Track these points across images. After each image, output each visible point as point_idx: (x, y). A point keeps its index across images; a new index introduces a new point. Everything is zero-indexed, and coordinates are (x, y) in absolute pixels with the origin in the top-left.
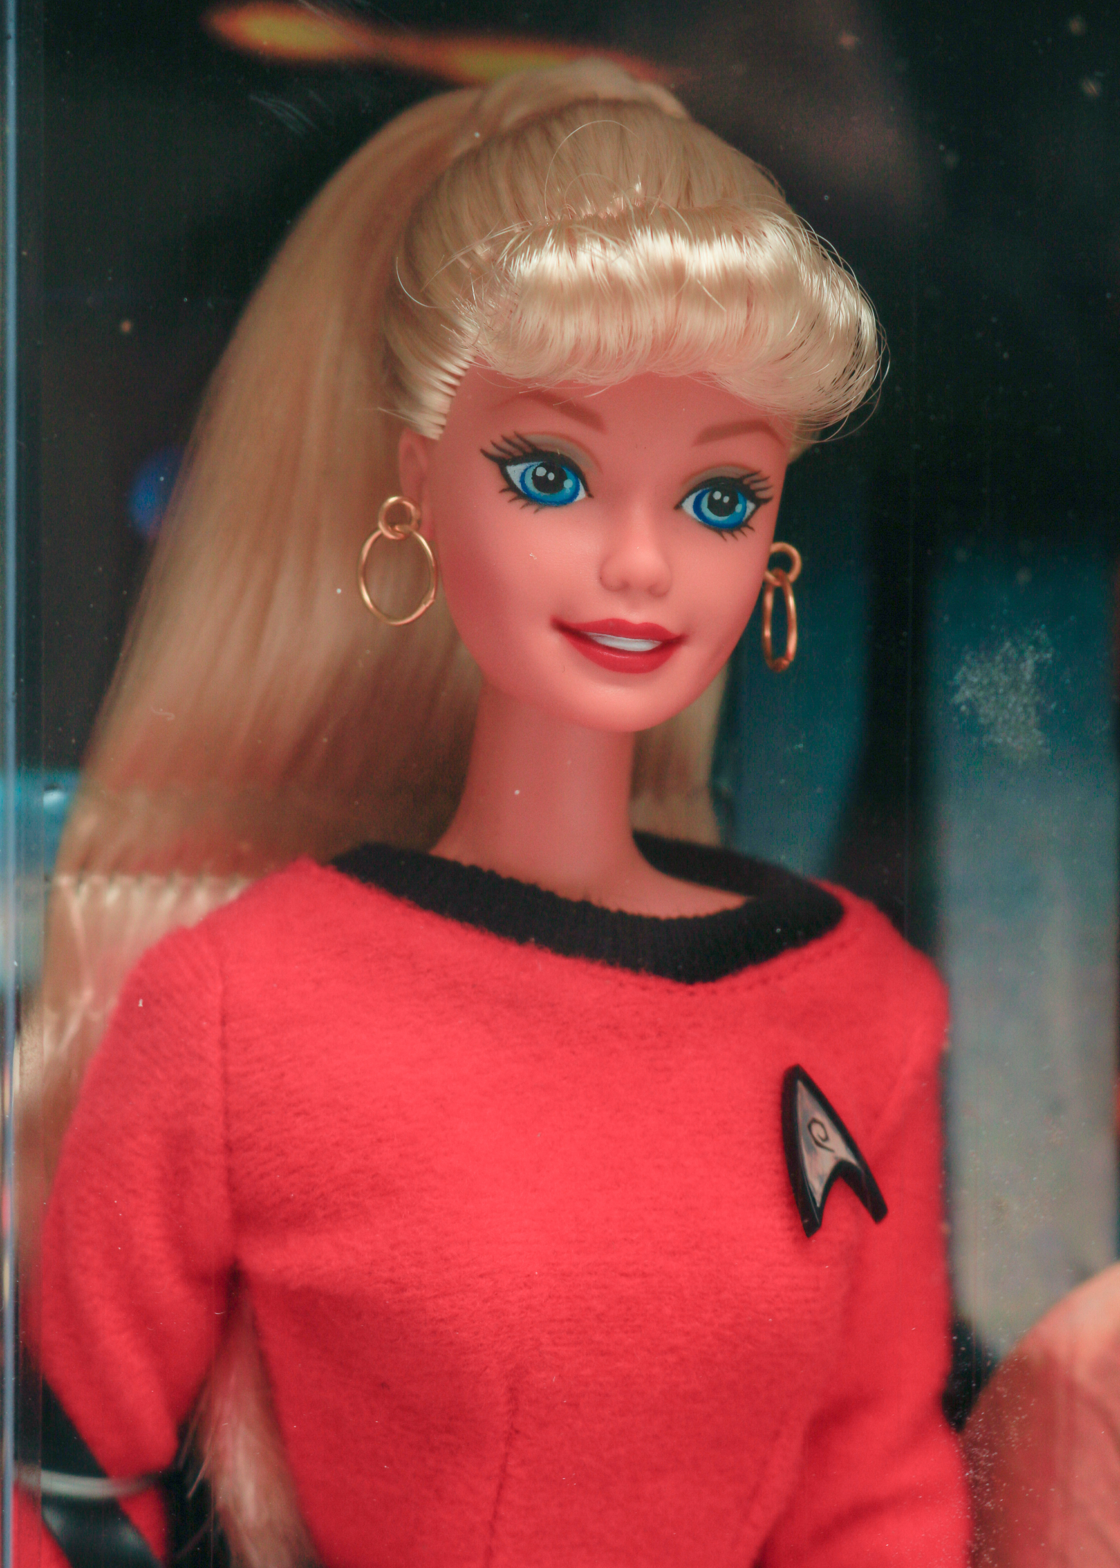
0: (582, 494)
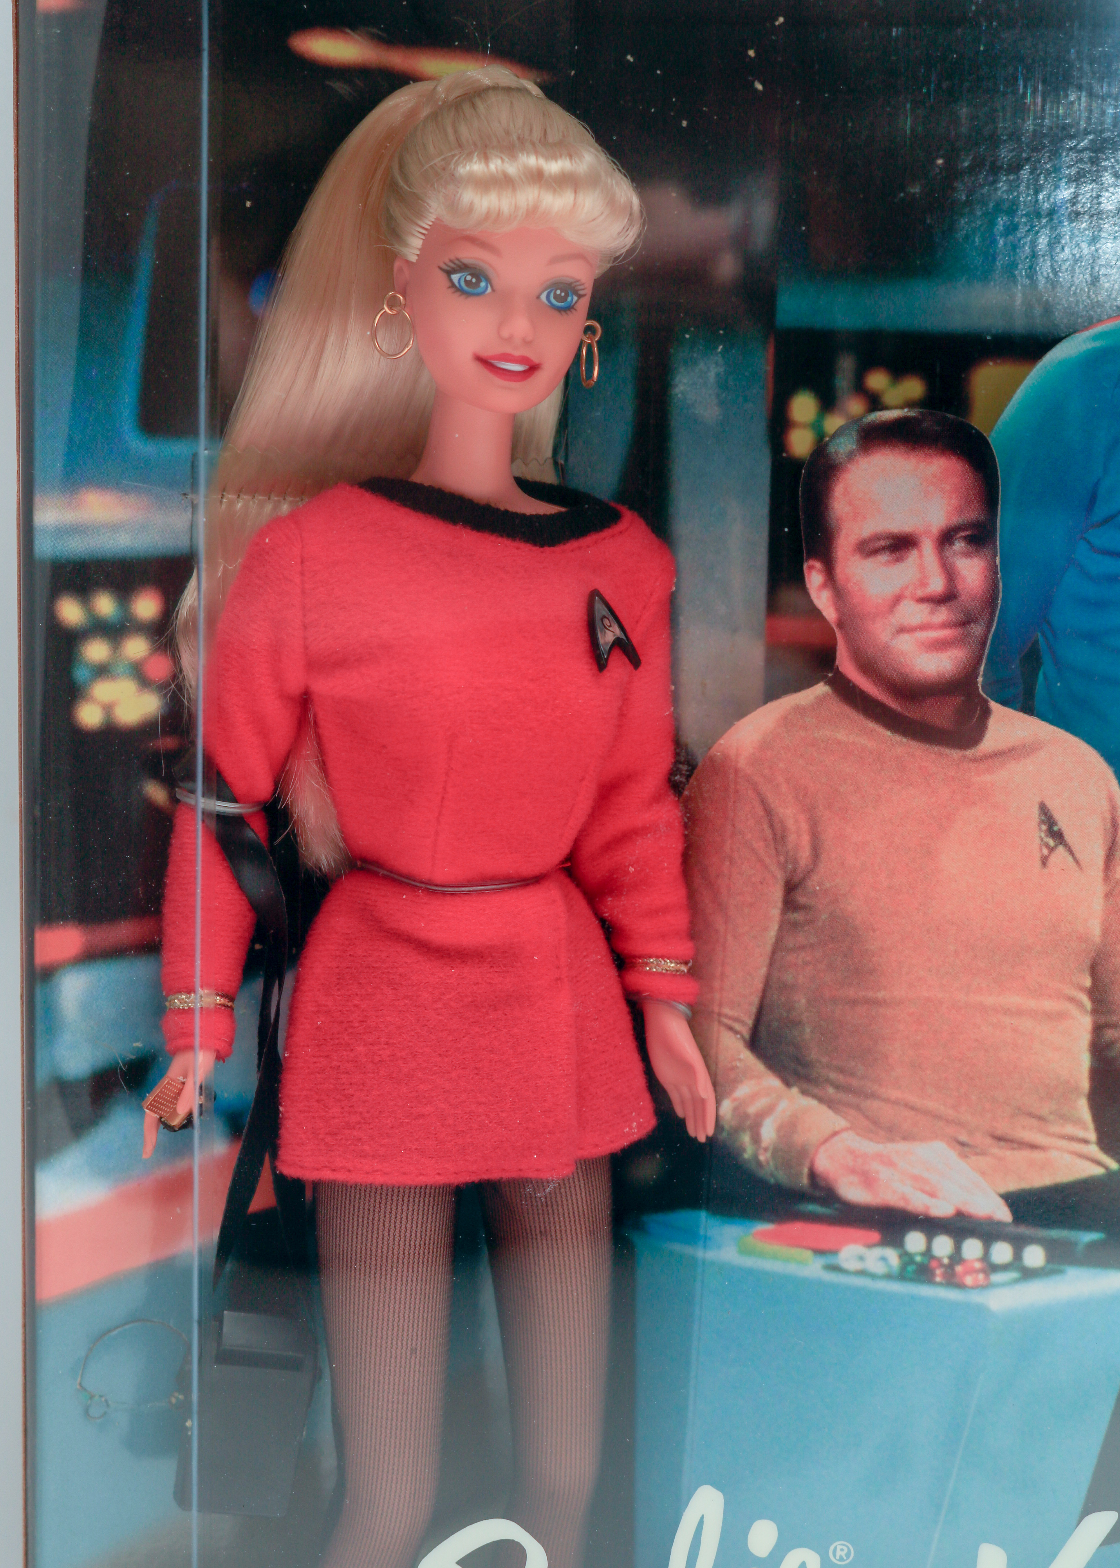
0: (489, 290)
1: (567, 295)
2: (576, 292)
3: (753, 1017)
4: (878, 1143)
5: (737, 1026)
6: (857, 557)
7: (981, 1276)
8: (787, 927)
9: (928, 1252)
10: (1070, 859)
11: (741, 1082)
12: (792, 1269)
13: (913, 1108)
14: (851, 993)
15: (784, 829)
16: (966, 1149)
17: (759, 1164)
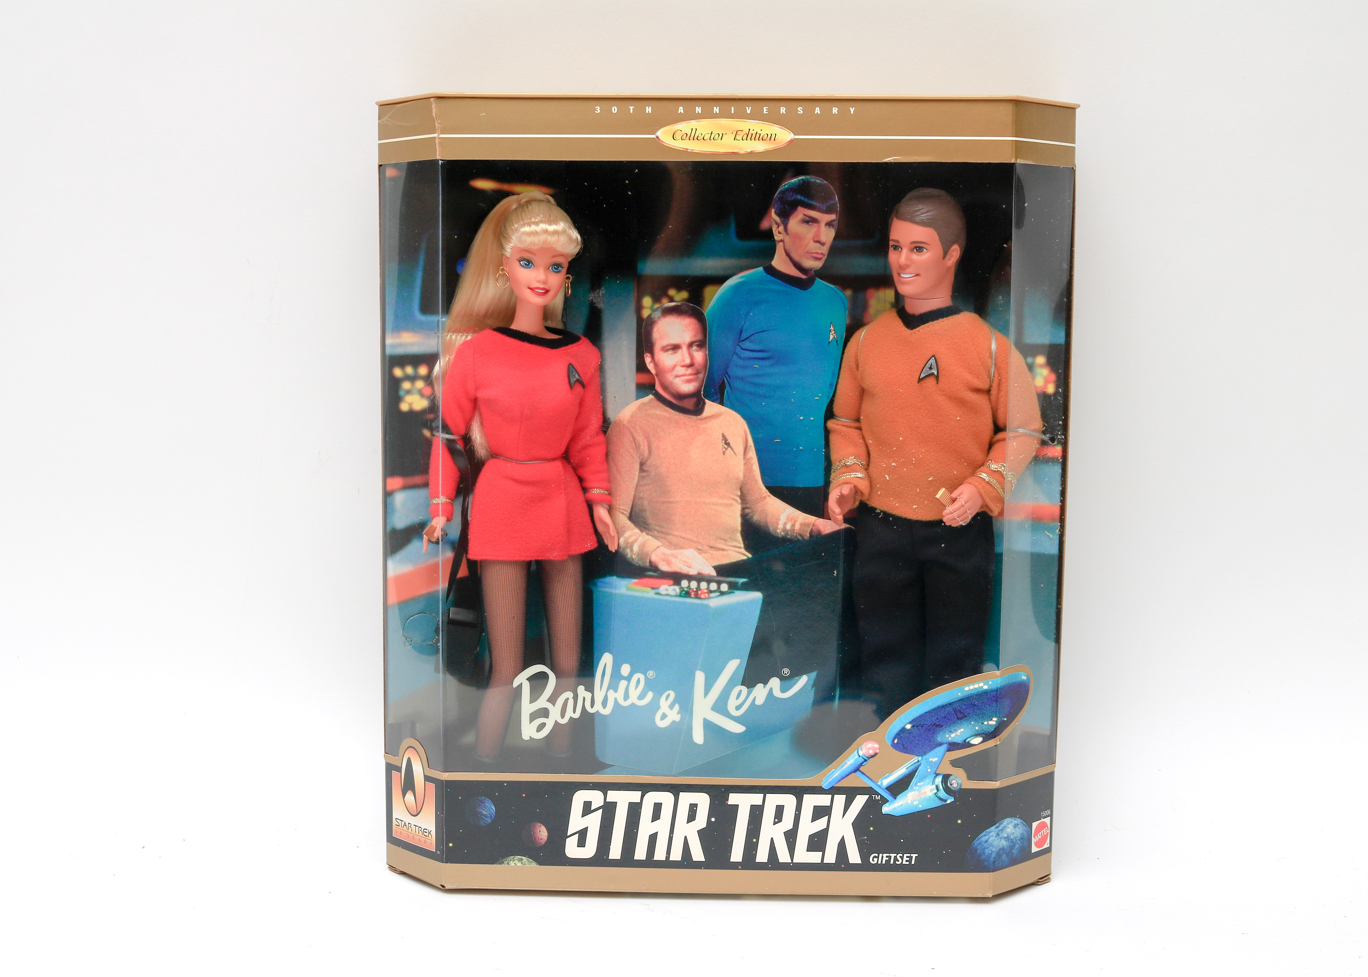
0: (533, 266)
1: (558, 268)
2: (561, 267)
3: (630, 509)
4: (672, 550)
5: (625, 512)
6: (662, 352)
7: (707, 595)
8: (641, 478)
9: (689, 587)
10: (732, 452)
11: (627, 531)
12: (644, 595)
13: (683, 538)
14: (662, 499)
15: (639, 445)
16: (701, 551)
17: (633, 559)
